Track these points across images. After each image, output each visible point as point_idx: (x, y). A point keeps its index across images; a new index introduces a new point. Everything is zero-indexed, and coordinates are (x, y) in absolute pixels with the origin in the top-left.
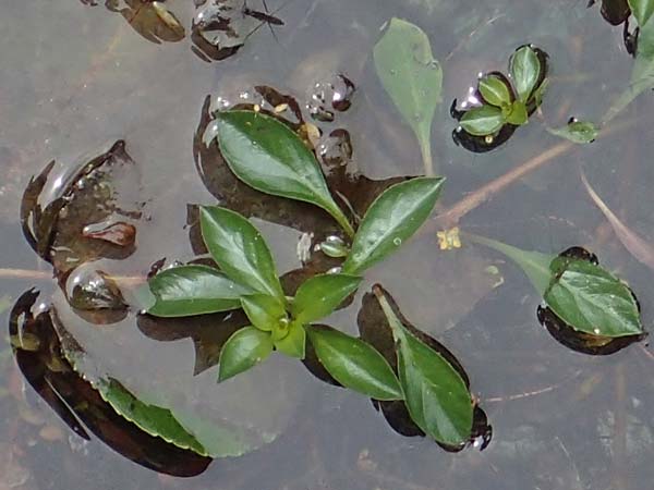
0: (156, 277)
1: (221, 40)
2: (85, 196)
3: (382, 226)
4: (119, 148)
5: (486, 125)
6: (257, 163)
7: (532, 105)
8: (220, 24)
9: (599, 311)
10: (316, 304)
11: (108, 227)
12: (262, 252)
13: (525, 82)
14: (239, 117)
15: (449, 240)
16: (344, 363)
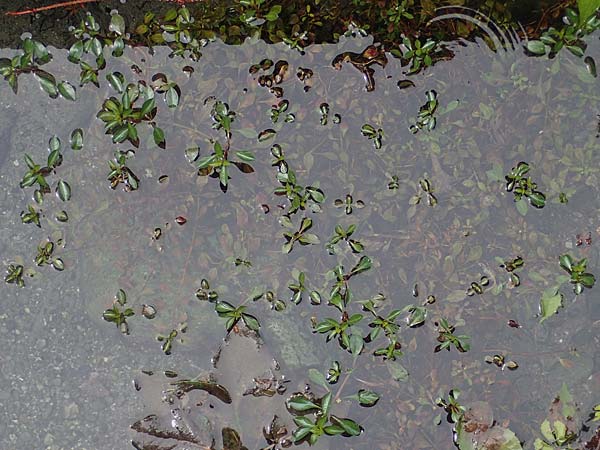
0: (294, 435)
1: (282, 389)
2: (274, 428)
3: (326, 405)
4: (276, 417)
5: (334, 378)
6: (300, 406)
7: (340, 371)
8: (281, 387)
9: (370, 399)
10: (322, 425)
11: (281, 431)
12: (308, 421)
13: (336, 368)
14: (292, 400)
15: (339, 401)
16: (332, 431)
